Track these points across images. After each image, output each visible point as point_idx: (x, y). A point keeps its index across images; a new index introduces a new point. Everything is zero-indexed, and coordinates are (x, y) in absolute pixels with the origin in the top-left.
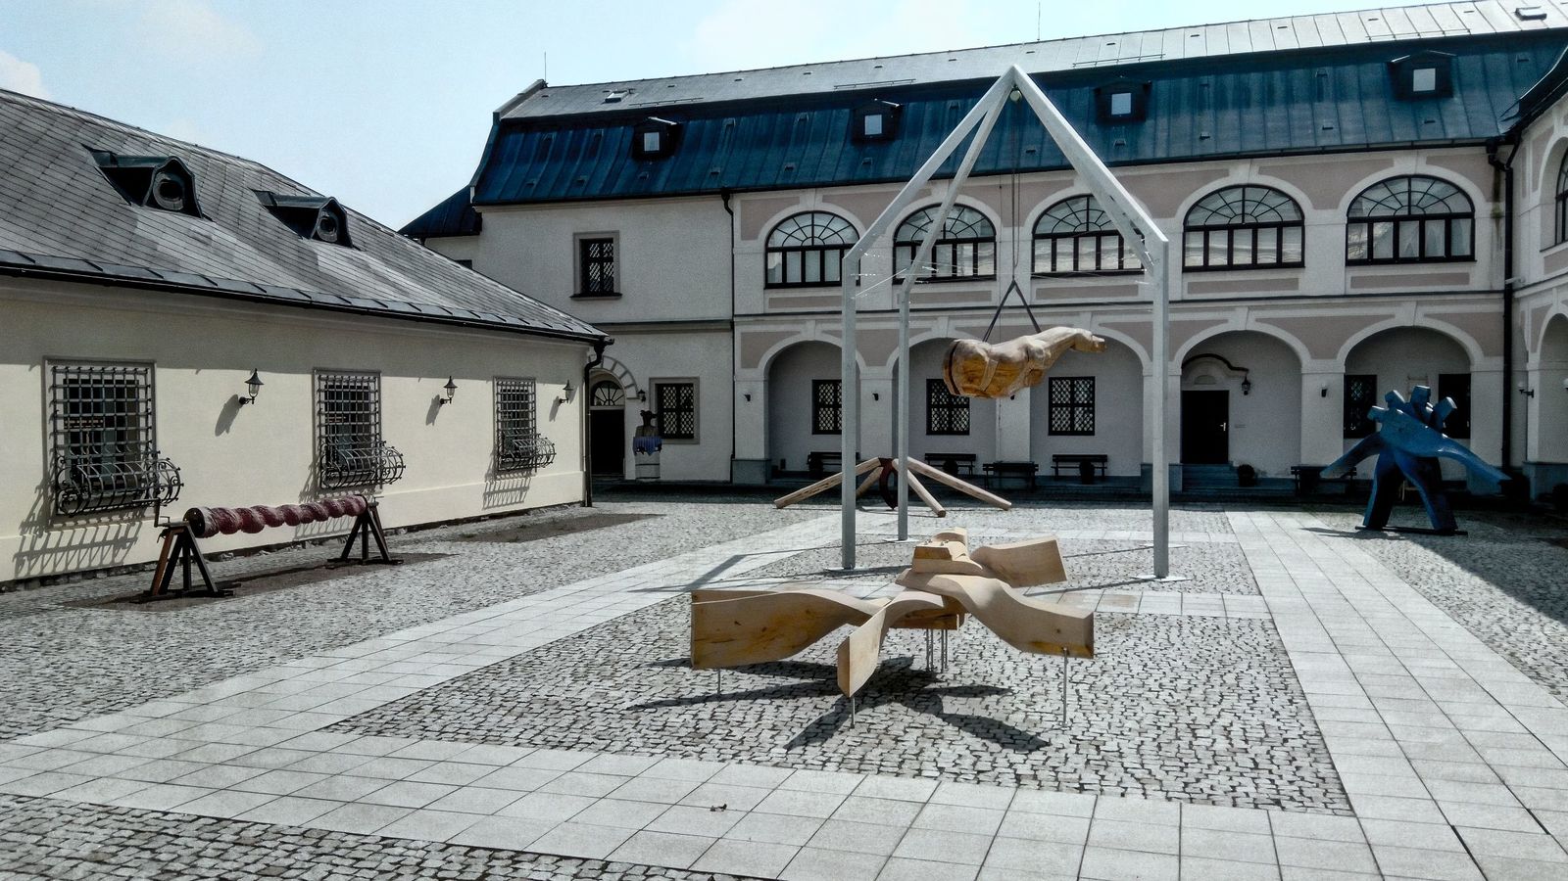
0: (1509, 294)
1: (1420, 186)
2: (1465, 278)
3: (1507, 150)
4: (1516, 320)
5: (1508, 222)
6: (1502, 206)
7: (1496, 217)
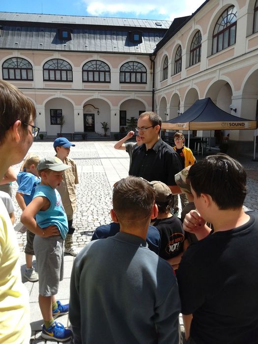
0: (153, 92)
1: (135, 64)
2: (145, 88)
3: (153, 57)
4: (155, 98)
5: (154, 74)
6: (152, 70)
7: (151, 73)
